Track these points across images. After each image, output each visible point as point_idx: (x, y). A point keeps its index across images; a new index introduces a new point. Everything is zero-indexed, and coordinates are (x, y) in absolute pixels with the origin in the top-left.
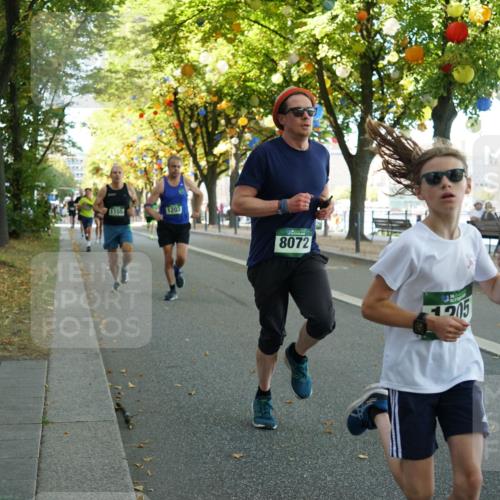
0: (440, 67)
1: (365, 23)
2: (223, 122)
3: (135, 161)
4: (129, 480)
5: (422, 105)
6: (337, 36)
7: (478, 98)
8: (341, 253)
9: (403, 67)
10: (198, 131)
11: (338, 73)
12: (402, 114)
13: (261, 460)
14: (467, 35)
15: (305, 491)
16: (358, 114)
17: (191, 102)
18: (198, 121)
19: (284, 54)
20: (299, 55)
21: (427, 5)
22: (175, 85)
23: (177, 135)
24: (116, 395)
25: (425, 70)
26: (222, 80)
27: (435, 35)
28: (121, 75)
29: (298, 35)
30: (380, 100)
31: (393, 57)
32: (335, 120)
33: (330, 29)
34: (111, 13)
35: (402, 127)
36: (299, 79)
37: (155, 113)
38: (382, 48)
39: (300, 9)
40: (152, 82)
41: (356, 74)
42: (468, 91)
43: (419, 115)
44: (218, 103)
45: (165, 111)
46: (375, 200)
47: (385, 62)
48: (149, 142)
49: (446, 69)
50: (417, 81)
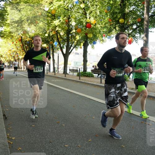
0: (85, 34)
1: (68, 22)
2: (33, 45)
3: (11, 54)
4: (5, 132)
5: (81, 43)
6: (61, 25)
7: (94, 41)
8: (61, 77)
9: (77, 33)
10: (27, 47)
11: (61, 34)
12: (76, 44)
13: (39, 127)
14: (91, 26)
15: (49, 134)
16: (66, 44)
17: (25, 40)
18: (27, 45)
19: (48, 29)
20: (52, 29)
21: (82, 19)
22: (22, 36)
23: (22, 48)
24: (3, 112)
25: (82, 34)
26: (33, 35)
27: (84, 26)
28: (8, 33)
29: (52, 24)
30: (71, 41)
31: (74, 31)
32: (61, 45)
33: (59, 23)
34: (5, 17)
35: (76, 47)
36: (52, 35)
37: (16, 42)
38: (72, 29)
39: (52, 18)
40: (15, 35)
41: (66, 35)
42: (91, 40)
43: (80, 45)
44: (32, 40)
45: (19, 42)
46: (70, 65)
47: (72, 32)
48: (15, 49)
49: (86, 34)
50: (80, 37)
